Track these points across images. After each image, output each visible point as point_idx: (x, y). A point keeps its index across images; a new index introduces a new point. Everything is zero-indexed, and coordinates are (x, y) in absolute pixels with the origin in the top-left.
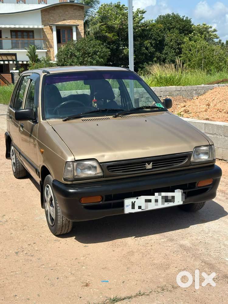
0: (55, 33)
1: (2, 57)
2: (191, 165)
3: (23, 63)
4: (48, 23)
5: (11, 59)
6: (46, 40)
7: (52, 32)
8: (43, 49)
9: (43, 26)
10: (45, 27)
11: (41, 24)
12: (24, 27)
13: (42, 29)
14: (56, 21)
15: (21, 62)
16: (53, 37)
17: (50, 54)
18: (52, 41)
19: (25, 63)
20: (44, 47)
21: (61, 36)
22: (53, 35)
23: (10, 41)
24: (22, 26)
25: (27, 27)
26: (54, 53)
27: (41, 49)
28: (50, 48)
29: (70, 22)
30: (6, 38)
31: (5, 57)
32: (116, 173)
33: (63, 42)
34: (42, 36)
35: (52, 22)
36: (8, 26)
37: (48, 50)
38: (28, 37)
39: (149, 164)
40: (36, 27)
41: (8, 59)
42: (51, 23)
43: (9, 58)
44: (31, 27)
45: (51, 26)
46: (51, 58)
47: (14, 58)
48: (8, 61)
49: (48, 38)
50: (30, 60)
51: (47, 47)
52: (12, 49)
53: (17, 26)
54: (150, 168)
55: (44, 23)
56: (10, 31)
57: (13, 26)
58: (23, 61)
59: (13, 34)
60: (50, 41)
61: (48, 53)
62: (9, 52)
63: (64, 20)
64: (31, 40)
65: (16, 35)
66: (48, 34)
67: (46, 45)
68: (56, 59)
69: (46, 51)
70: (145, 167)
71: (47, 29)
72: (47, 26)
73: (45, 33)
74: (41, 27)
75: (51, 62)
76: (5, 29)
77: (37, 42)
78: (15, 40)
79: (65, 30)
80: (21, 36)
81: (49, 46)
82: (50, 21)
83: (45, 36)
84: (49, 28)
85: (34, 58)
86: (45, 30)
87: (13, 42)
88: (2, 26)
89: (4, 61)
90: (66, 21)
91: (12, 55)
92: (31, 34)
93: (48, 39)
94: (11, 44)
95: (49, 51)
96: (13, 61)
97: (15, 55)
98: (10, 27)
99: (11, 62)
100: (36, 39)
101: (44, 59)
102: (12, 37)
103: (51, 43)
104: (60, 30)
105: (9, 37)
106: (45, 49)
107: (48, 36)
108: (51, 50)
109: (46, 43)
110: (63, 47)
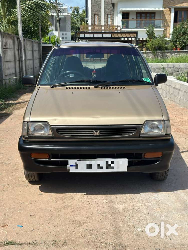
0: (173, 14)
1: (126, 34)
2: (141, 137)
3: (143, 39)
4: (168, 6)
5: (133, 37)
6: (164, 20)
7: (171, 13)
8: (161, 28)
9: (163, 8)
10: (165, 9)
11: (162, 7)
12: (144, 10)
13: (163, 11)
14: (175, 4)
15: (142, 39)
16: (171, 18)
17: (167, 32)
18: (170, 21)
19: (145, 39)
20: (162, 27)
21: (178, 16)
22: (171, 16)
23: (135, 21)
24: (146, 9)
25: (149, 9)
26: (170, 31)
27: (159, 28)
28: (167, 27)
29: (187, 5)
30: (132, 19)
31: (129, 35)
32: (65, 135)
33: (179, 22)
34: (162, 17)
35: (172, 4)
36: (134, 9)
37: (165, 28)
38: (150, 18)
39: (96, 132)
40: (157, 9)
41: (130, 36)
42: (171, 6)
43: (132, 35)
44: (153, 9)
45: (170, 8)
46: (167, 36)
47: (135, 35)
48: (131, 38)
49: (167, 18)
50: (148, 37)
51: (164, 26)
52: (136, 28)
53: (142, 9)
54: (97, 135)
55: (165, 6)
56: (136, 13)
57: (138, 9)
58: (143, 38)
59: (138, 15)
60: (168, 21)
61: (165, 31)
62: (132, 30)
63: (182, 3)
64: (152, 20)
65: (140, 17)
66: (167, 15)
67: (164, 24)
68: (171, 37)
69: (164, 29)
70: (93, 133)
71: (166, 11)
72: (167, 8)
73: (165, 14)
74: (161, 9)
75: (165, 39)
76: (132, 11)
77: (157, 22)
78: (139, 20)
79: (182, 12)
80: (139, 18)
81: (166, 25)
82: (169, 4)
83: (164, 17)
84: (168, 10)
85: (151, 35)
86: (164, 12)
87: (138, 22)
88: (130, 9)
89: (128, 38)
90: (183, 4)
91: (134, 33)
92: (153, 15)
93: (166, 20)
94: (135, 24)
95: (166, 30)
96: (135, 38)
97: (136, 33)
98: (136, 10)
99: (133, 39)
100: (156, 20)
101: (160, 36)
102: (137, 19)
103: (169, 23)
104: (177, 11)
105: (135, 18)
106: (163, 28)
107: (167, 17)
108: (168, 29)
109: (164, 23)
110: (178, 26)
